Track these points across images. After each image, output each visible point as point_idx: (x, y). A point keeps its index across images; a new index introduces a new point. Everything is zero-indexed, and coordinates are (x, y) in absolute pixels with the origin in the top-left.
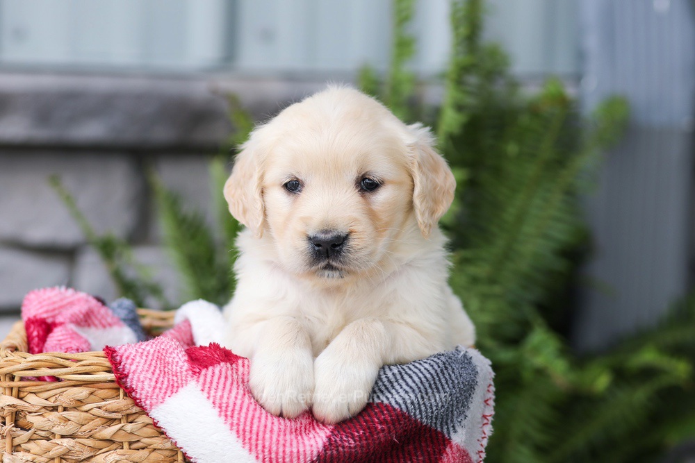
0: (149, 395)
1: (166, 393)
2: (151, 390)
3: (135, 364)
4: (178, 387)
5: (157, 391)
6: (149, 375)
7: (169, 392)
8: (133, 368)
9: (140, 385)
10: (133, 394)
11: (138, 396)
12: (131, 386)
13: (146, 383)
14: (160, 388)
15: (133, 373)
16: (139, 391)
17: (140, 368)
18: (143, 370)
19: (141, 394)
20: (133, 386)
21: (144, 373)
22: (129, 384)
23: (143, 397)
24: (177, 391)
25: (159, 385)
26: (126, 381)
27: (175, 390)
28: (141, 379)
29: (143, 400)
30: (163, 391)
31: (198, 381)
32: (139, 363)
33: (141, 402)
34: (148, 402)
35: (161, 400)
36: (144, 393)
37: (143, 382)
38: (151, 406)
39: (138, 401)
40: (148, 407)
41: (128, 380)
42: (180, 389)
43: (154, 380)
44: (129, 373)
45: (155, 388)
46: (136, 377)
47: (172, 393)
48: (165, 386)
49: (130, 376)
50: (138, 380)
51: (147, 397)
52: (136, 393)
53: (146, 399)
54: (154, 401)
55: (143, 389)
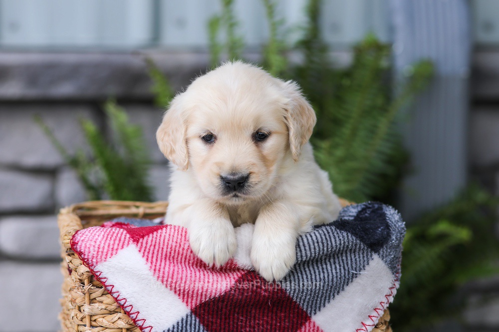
0: (95, 256)
1: (106, 255)
2: (95, 253)
3: (84, 236)
4: (117, 249)
5: (100, 253)
6: (93, 243)
7: (109, 255)
9: (87, 250)
10: (82, 256)
11: (86, 257)
12: (80, 251)
13: (92, 249)
14: (102, 252)
15: (82, 241)
16: (86, 253)
17: (87, 239)
18: (89, 240)
19: (88, 255)
20: (82, 251)
21: (89, 242)
22: (79, 250)
23: (90, 257)
24: (116, 253)
25: (101, 250)
27: (114, 252)
28: (88, 246)
29: (90, 260)
31: (137, 245)
32: (87, 235)
33: (88, 260)
34: (94, 260)
35: (104, 259)
36: (91, 255)
37: (89, 248)
38: (97, 263)
39: (86, 260)
40: (95, 264)
41: (78, 247)
42: (120, 251)
43: (97, 246)
44: (78, 242)
45: (98, 252)
46: (83, 245)
47: (112, 255)
48: (105, 250)
49: (79, 244)
50: (86, 247)
51: (93, 257)
52: (85, 255)
53: (93, 259)
54: (99, 260)
55: (89, 252)
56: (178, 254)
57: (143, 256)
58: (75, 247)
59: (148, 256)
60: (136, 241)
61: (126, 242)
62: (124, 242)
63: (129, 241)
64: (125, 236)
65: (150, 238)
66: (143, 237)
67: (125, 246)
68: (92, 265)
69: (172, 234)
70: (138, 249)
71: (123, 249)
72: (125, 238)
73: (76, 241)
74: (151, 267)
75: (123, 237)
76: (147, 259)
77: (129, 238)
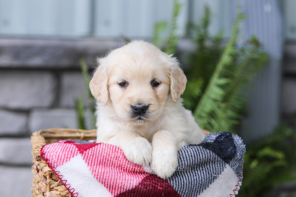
1: (63, 161)
2: (56, 160)
3: (49, 149)
6: (55, 154)
7: (65, 161)
9: (51, 158)
10: (48, 161)
11: (50, 162)
12: (47, 158)
13: (54, 157)
15: (48, 152)
17: (51, 151)
19: (52, 161)
20: (48, 158)
21: (53, 153)
22: (46, 158)
24: (69, 160)
25: (60, 158)
26: (44, 156)
28: (52, 155)
31: (82, 155)
32: (51, 149)
33: (51, 164)
35: (62, 164)
38: (57, 166)
40: (55, 166)
41: (45, 156)
42: (71, 159)
43: (57, 155)
45: (58, 159)
46: (49, 155)
48: (63, 158)
49: (46, 154)
51: (55, 162)
53: (54, 163)
54: (58, 164)
55: (52, 159)
56: (108, 160)
57: (86, 162)
58: (43, 156)
59: (89, 162)
60: (82, 153)
61: (76, 153)
62: (74, 153)
63: (77, 153)
64: (75, 149)
65: (90, 151)
66: (86, 150)
67: (75, 156)
68: (54, 167)
69: (104, 148)
70: (83, 158)
71: (74, 158)
73: (44, 152)
74: (91, 169)
75: (74, 150)
76: (88, 164)
77: (77, 151)
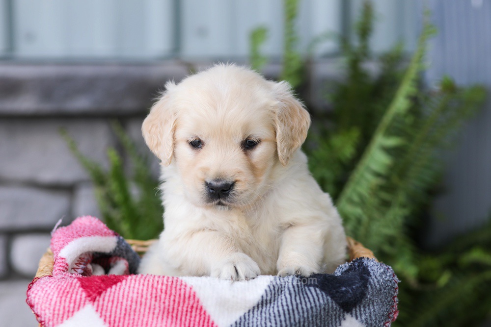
0: (51, 318)
1: (63, 317)
2: (51, 315)
4: (73, 312)
5: (56, 316)
6: (48, 306)
7: (65, 317)
8: (36, 300)
9: (43, 312)
11: (43, 320)
13: (47, 311)
14: (58, 315)
16: (43, 316)
19: (45, 318)
24: (72, 315)
25: (56, 312)
27: (70, 314)
28: (43, 308)
30: (61, 316)
31: (93, 305)
33: (45, 323)
34: (51, 323)
35: (60, 322)
36: (47, 317)
37: (45, 310)
39: (43, 323)
42: (76, 314)
43: (52, 308)
45: (54, 315)
46: (39, 306)
47: (68, 317)
48: (61, 312)
49: (36, 306)
50: (41, 309)
51: (49, 320)
52: (41, 317)
54: (55, 323)
55: (45, 314)
57: (101, 317)
59: (105, 316)
60: (93, 300)
61: (82, 303)
62: (80, 303)
63: (85, 301)
64: (81, 295)
67: (81, 308)
70: (95, 308)
71: (80, 311)
72: (81, 299)
75: (78, 297)
76: (105, 320)
77: (86, 297)
